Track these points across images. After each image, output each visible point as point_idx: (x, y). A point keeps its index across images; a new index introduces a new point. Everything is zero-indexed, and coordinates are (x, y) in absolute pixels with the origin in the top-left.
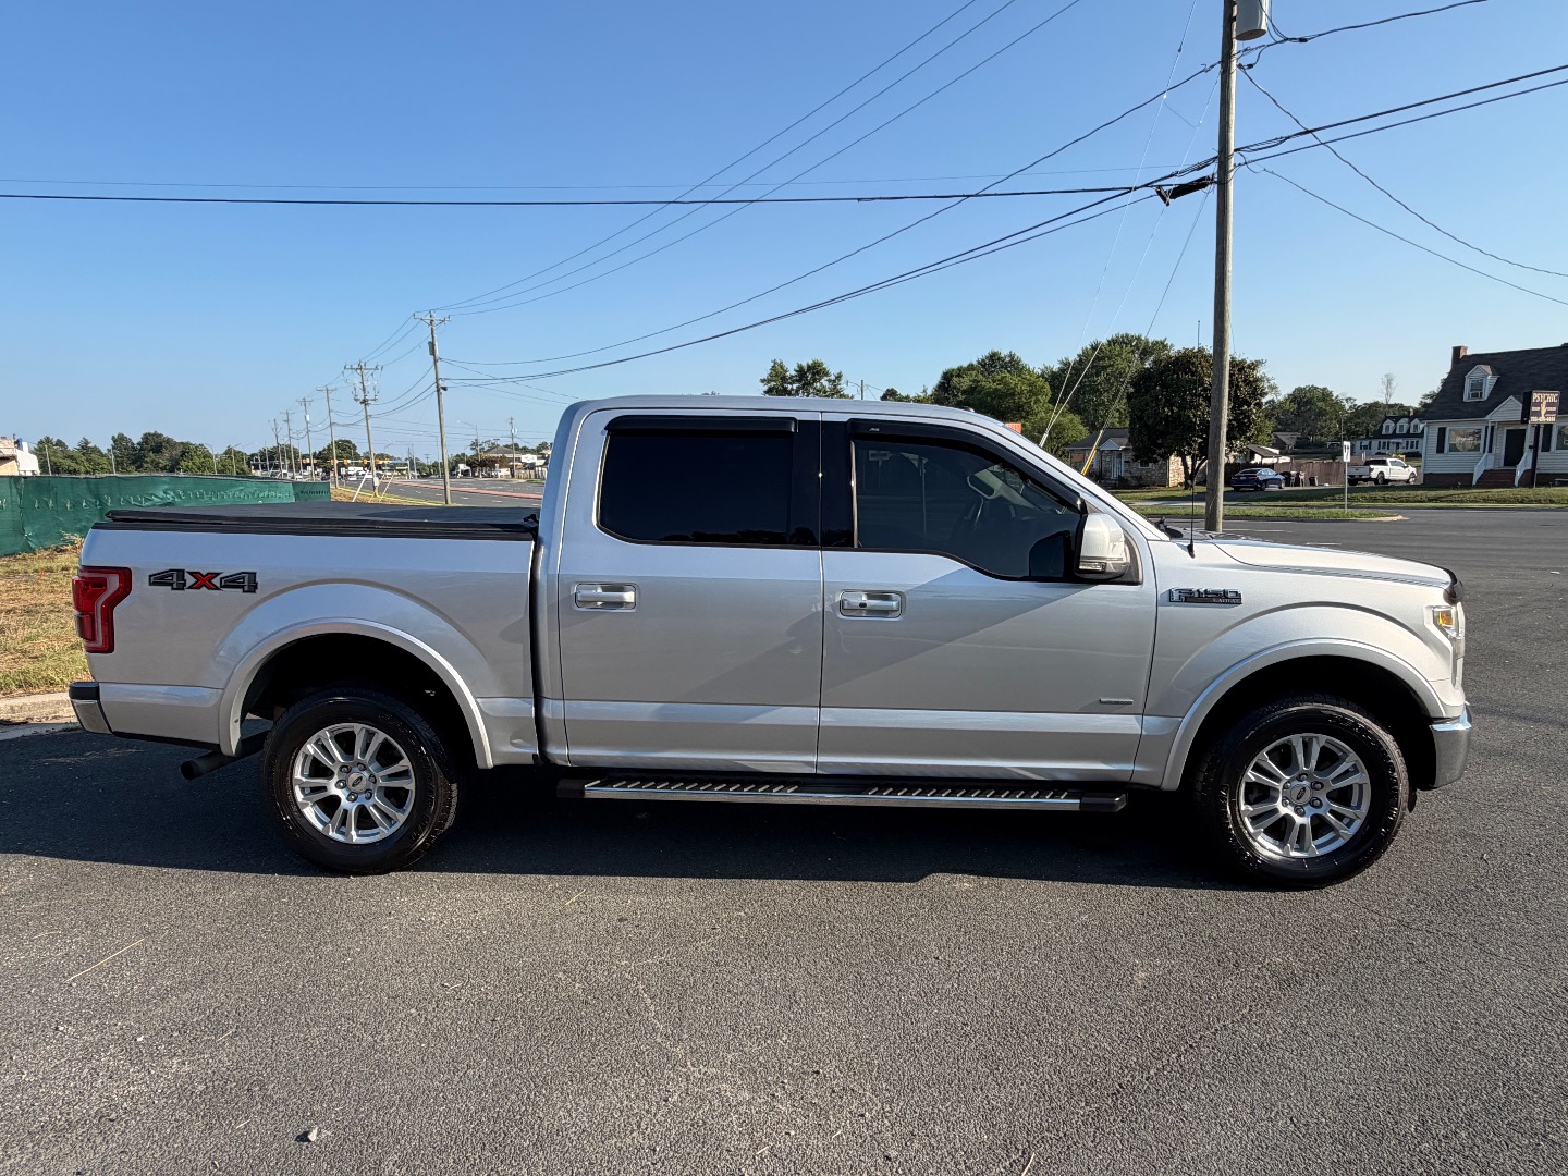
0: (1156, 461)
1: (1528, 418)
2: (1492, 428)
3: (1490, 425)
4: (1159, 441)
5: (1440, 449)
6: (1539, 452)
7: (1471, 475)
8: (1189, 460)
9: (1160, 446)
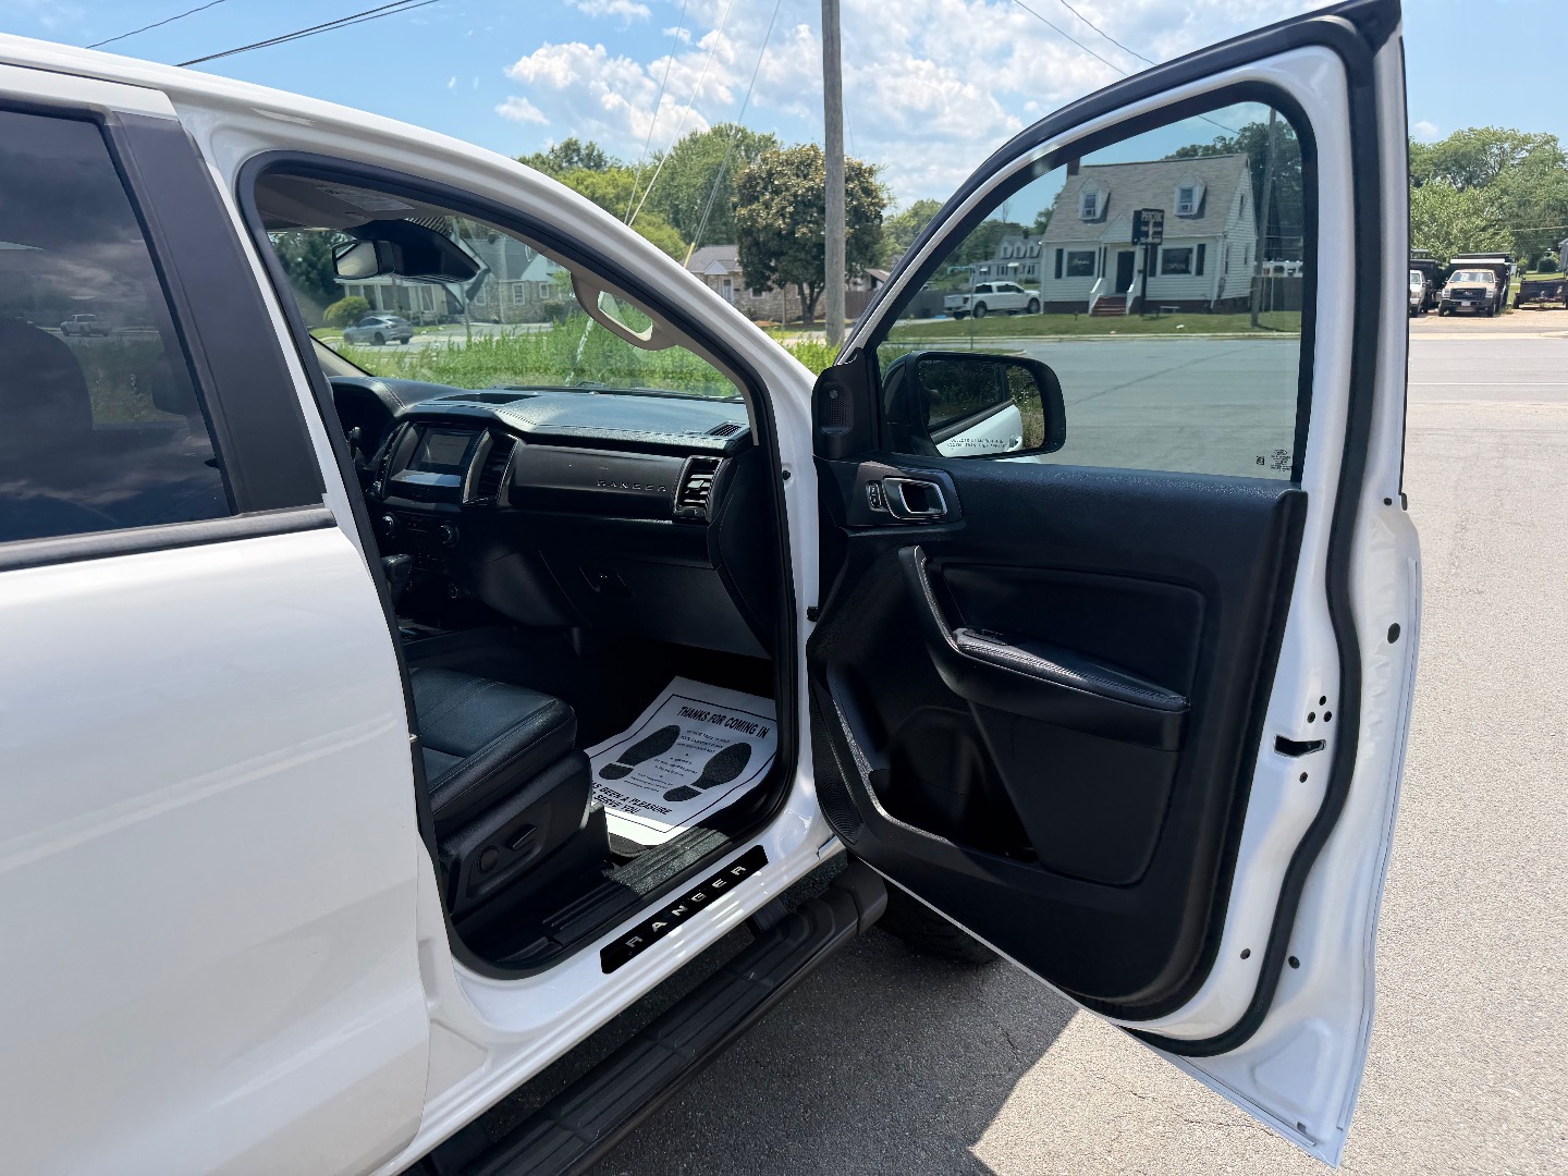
0: (770, 289)
1: (1139, 239)
2: (1105, 249)
3: (1103, 246)
4: (772, 264)
5: (1058, 275)
6: (1149, 279)
7: (1087, 303)
8: (805, 286)
9: (774, 270)
